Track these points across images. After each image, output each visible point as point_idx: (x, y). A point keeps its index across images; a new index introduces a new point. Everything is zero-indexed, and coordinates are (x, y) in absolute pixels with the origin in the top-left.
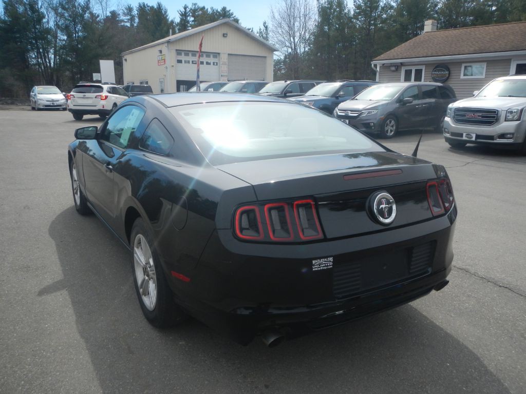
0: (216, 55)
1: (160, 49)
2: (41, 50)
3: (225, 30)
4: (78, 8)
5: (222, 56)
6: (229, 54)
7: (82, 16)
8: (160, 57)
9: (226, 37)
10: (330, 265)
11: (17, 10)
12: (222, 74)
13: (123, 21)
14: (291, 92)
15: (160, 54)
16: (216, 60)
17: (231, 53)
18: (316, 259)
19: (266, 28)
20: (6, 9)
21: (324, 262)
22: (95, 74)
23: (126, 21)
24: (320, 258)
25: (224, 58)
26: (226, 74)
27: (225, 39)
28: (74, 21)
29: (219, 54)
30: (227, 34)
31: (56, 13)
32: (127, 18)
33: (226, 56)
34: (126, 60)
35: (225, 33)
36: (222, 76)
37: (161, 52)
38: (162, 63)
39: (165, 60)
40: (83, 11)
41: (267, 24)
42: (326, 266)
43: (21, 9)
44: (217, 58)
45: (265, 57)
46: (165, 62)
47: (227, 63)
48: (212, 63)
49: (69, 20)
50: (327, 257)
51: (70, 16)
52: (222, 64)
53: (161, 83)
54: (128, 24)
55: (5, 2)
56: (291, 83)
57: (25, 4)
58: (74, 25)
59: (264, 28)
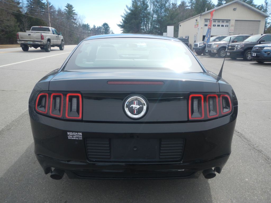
0: (228, 21)
1: (196, 19)
2: (145, 23)
3: (234, 7)
4: (163, 1)
5: (231, 21)
6: (236, 20)
7: (165, 5)
8: (196, 23)
9: (235, 10)
10: (80, 138)
11: (137, 5)
12: (230, 32)
13: (187, 6)
14: (264, 41)
15: (196, 22)
16: (227, 24)
17: (237, 19)
18: (70, 131)
19: (267, 4)
20: (133, 4)
21: (75, 135)
22: (165, 33)
23: (189, 6)
24: (73, 132)
25: (233, 22)
26: (232, 32)
27: (235, 11)
28: (161, 8)
29: (230, 20)
30: (236, 9)
31: (154, 5)
32: (190, 4)
33: (234, 21)
34: (180, 26)
35: (235, 8)
36: (230, 33)
37: (197, 20)
38: (196, 27)
39: (198, 25)
40: (165, 2)
41: (267, 1)
42: (77, 138)
43: (139, 4)
44: (228, 22)
45: (260, 21)
46: (198, 26)
47: (234, 25)
48: (225, 26)
49: (158, 7)
50: (77, 132)
51: (159, 5)
52: (231, 26)
53: (195, 38)
54: (190, 8)
55: (133, 1)
56: (265, 35)
57: (141, 1)
58: (161, 9)
59: (265, 4)
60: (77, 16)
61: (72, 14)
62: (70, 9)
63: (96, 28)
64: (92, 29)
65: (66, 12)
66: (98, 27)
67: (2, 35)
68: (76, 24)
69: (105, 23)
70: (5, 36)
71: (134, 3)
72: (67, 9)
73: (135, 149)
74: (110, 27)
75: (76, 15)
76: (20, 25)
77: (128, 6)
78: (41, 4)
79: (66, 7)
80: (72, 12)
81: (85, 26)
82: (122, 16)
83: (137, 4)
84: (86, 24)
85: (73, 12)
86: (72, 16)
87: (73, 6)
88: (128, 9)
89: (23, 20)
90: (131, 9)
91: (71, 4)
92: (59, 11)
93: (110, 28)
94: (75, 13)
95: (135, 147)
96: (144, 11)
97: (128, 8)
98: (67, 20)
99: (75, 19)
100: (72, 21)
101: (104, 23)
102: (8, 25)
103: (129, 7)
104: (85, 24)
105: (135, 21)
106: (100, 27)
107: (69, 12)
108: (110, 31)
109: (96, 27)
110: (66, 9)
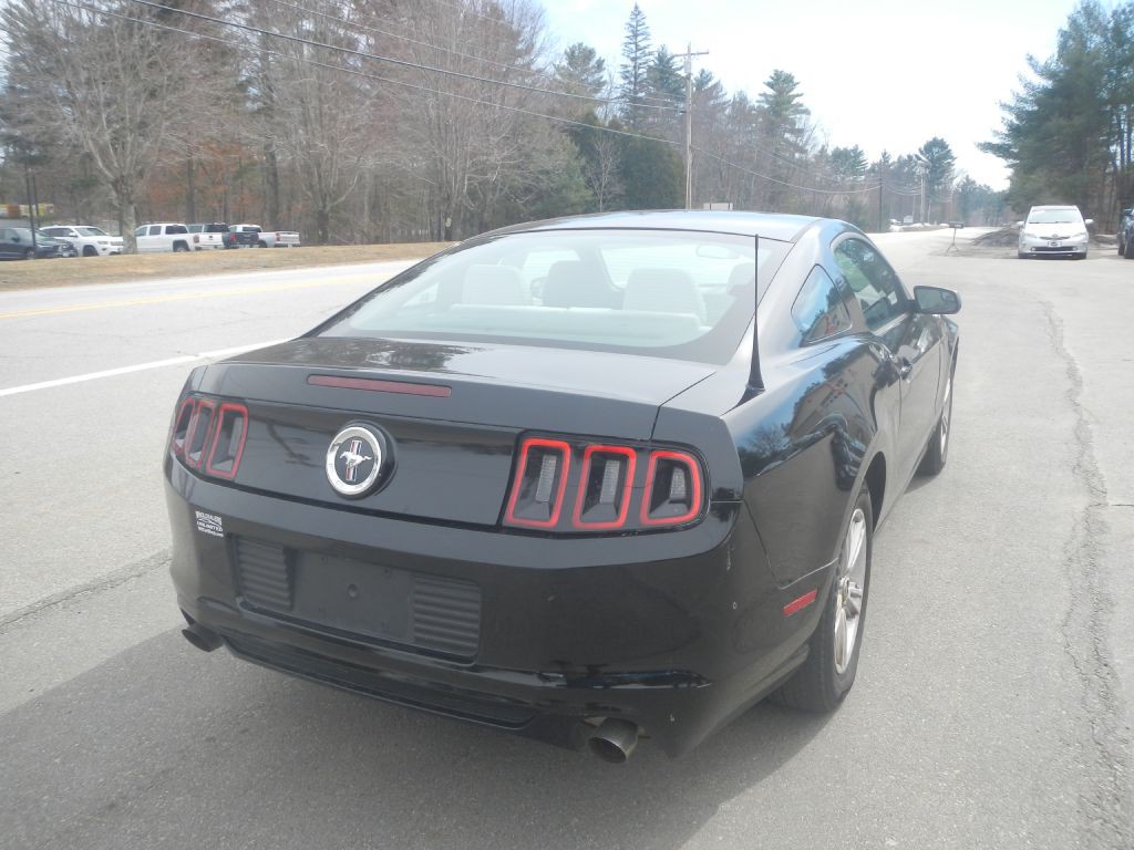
10: (219, 532)
18: (200, 509)
21: (210, 522)
24: (205, 511)
42: (213, 530)
50: (213, 513)
60: (807, 119)
61: (786, 109)
62: (780, 92)
63: (890, 162)
64: (872, 170)
65: (766, 106)
66: (900, 157)
67: (524, 205)
68: (803, 151)
69: (935, 139)
70: (533, 208)
71: (1071, 42)
72: (770, 92)
73: (353, 594)
74: (954, 154)
75: (804, 116)
76: (588, 167)
77: (1034, 57)
78: (676, 81)
79: (769, 85)
80: (789, 102)
81: (846, 156)
82: (1004, 106)
83: (1083, 43)
84: (850, 147)
85: (794, 102)
86: (786, 120)
87: (795, 81)
88: (1036, 71)
89: (600, 147)
90: (1053, 66)
91: (787, 70)
92: (740, 103)
93: (954, 159)
94: (801, 105)
95: (352, 587)
96: (1119, 73)
97: (1034, 67)
98: (765, 135)
99: (800, 132)
100: (787, 141)
101: (931, 139)
102: (549, 167)
103: (1042, 63)
104: (845, 150)
105: (1063, 122)
106: (910, 157)
107: (777, 104)
108: (956, 172)
109: (893, 159)
110: (764, 95)
